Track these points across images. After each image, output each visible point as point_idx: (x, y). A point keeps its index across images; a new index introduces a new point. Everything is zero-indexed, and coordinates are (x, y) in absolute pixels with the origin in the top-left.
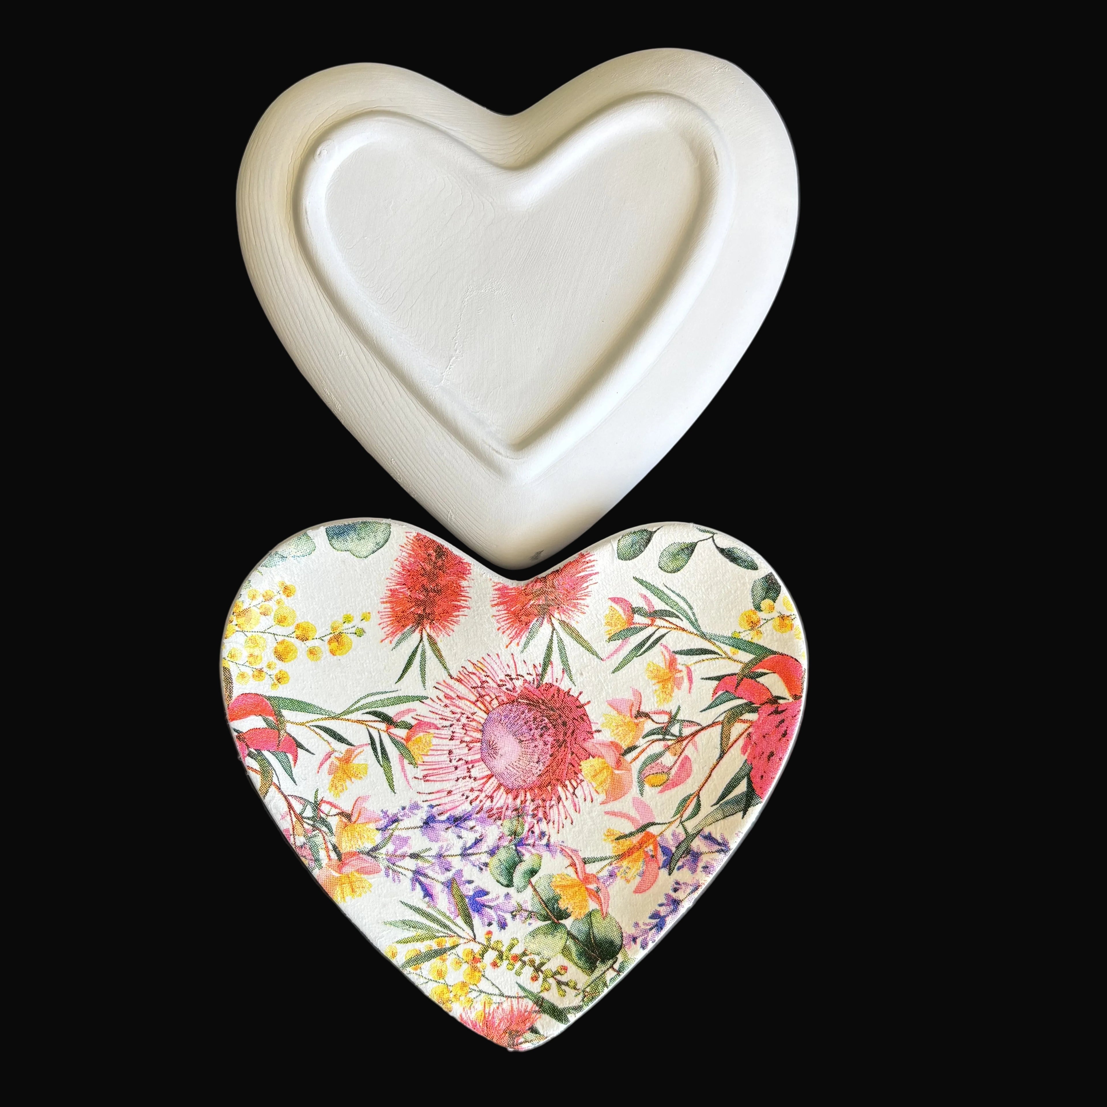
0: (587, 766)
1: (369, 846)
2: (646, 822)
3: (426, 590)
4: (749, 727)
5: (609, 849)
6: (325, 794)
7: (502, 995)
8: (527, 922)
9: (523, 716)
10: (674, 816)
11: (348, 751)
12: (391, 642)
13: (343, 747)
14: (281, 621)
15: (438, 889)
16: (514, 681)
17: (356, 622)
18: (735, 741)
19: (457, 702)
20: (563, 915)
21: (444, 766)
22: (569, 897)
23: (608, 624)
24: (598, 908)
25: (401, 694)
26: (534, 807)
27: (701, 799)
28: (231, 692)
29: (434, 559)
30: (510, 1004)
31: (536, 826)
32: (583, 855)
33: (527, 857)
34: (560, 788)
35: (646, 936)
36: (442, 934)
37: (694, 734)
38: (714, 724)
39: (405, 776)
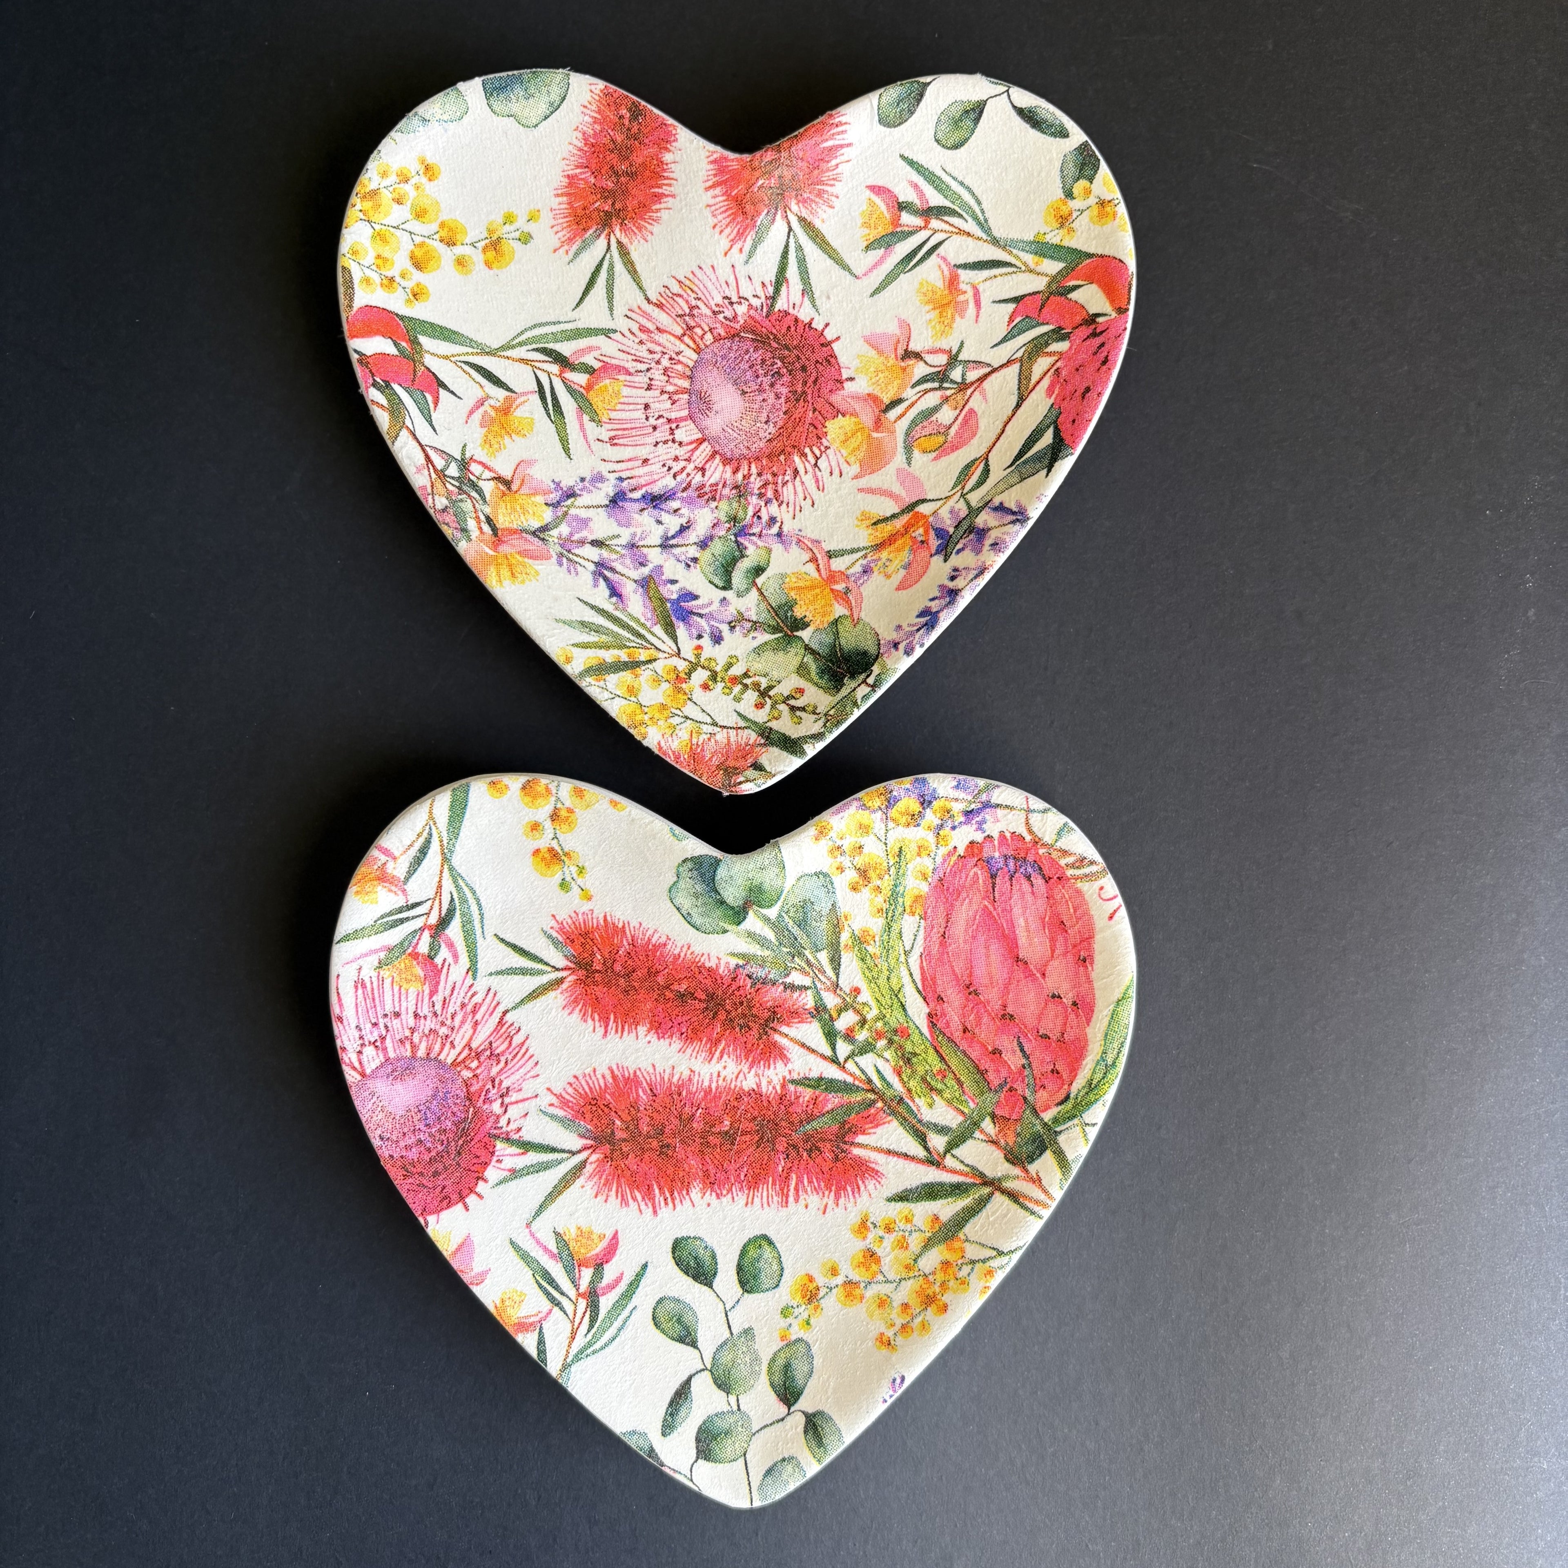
0: (835, 428)
1: (536, 524)
2: (914, 500)
3: (617, 174)
4: (1057, 361)
5: (864, 537)
6: (475, 450)
7: (715, 724)
8: (751, 636)
9: (747, 357)
10: (953, 488)
11: (507, 398)
12: (567, 252)
13: (500, 394)
14: (420, 214)
15: (629, 589)
16: (735, 306)
17: (521, 223)
18: (1038, 383)
19: (656, 337)
20: (800, 624)
21: (638, 425)
22: (807, 601)
23: (866, 225)
24: (846, 612)
25: (580, 325)
26: (761, 483)
27: (990, 463)
28: (351, 300)
29: (627, 122)
30: (725, 736)
31: (763, 510)
32: (827, 547)
33: (751, 550)
34: (797, 459)
35: (911, 639)
36: (634, 645)
37: (982, 379)
38: (1009, 362)
39: (585, 437)
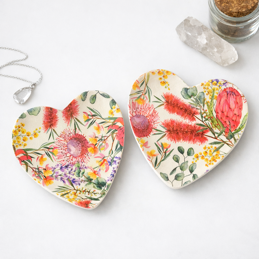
0: (89, 149)
1: (51, 175)
2: (103, 157)
3: (50, 119)
4: (116, 134)
5: (98, 165)
6: (39, 166)
7: (83, 199)
8: (84, 183)
9: (74, 142)
10: (109, 155)
11: (42, 156)
12: (46, 132)
13: (40, 156)
14: (23, 132)
15: (66, 181)
16: (70, 134)
17: (38, 130)
18: (115, 138)
19: (61, 142)
20: (91, 180)
21: (61, 155)
22: (92, 176)
23: (84, 118)
24: (98, 176)
25: (50, 142)
26: (81, 160)
27: (112, 150)
28: (15, 150)
30: (85, 200)
31: (82, 164)
32: (93, 167)
33: (82, 170)
34: (85, 155)
36: (67, 190)
37: (107, 138)
38: (110, 135)
39: (54, 159)
